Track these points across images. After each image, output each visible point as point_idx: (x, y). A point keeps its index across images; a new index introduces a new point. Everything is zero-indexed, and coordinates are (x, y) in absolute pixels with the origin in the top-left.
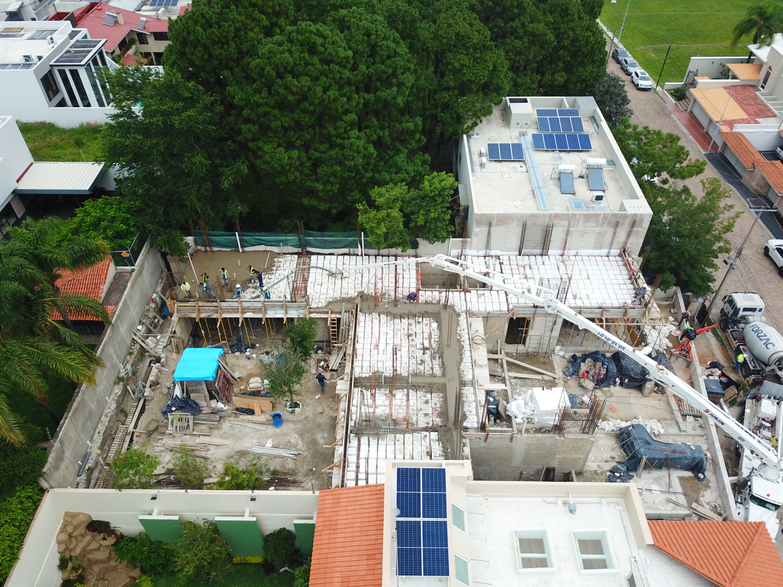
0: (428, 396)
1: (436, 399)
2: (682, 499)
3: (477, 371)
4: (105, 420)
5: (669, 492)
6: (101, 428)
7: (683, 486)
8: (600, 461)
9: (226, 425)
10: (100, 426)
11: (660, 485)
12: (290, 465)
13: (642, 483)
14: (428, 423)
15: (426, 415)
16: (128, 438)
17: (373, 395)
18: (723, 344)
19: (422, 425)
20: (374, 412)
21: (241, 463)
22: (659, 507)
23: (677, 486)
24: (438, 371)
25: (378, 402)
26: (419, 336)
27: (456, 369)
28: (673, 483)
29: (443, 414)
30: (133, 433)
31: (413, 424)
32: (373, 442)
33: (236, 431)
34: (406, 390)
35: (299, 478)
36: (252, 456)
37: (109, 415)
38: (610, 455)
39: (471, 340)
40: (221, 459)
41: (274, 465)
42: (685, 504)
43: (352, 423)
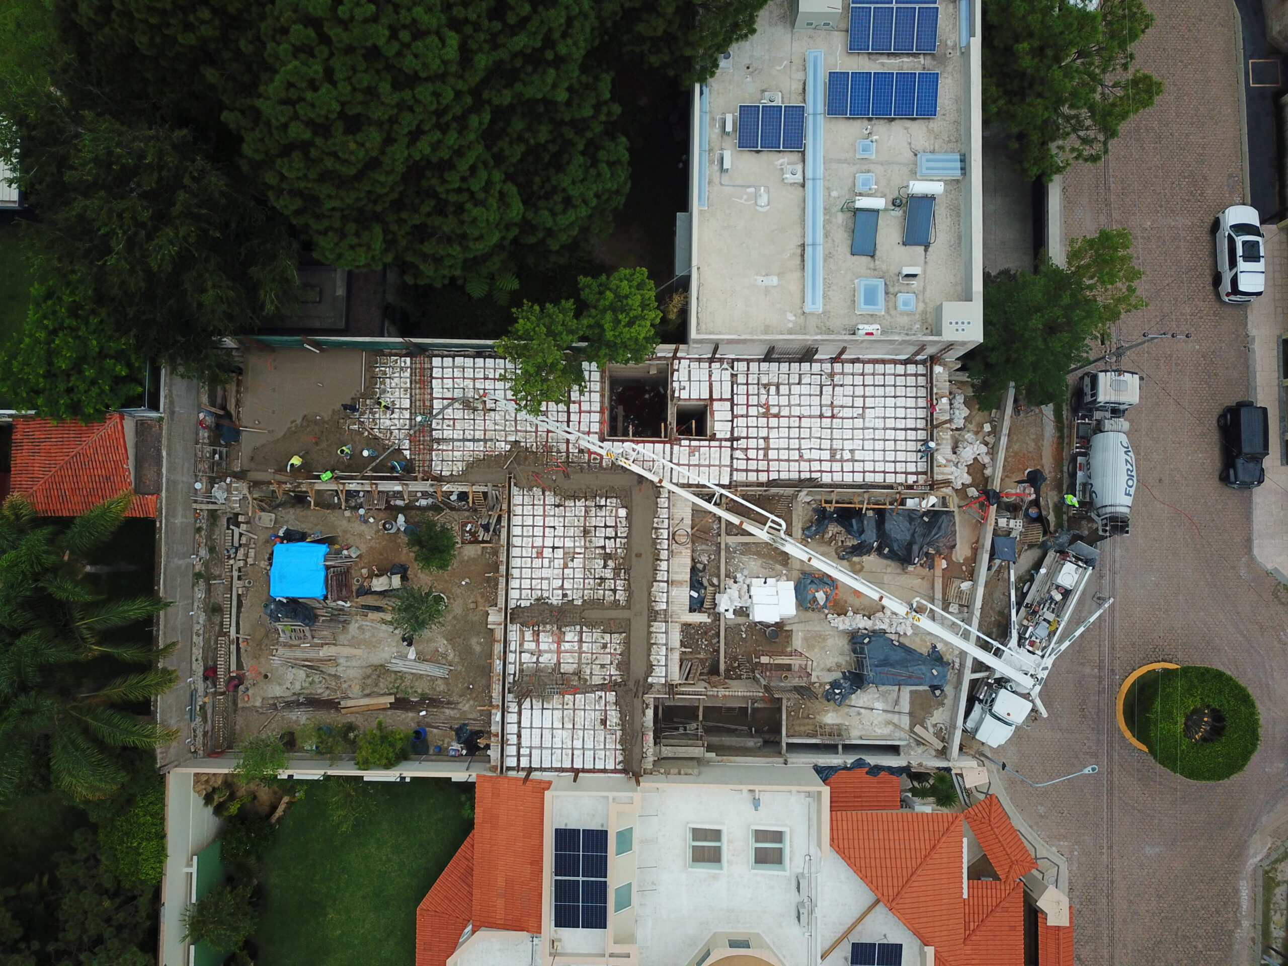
0: (607, 637)
1: (615, 641)
2: (905, 721)
3: (674, 592)
4: (199, 640)
5: (893, 712)
6: (197, 652)
7: (912, 703)
8: (822, 670)
9: (353, 628)
10: (194, 650)
11: (886, 701)
12: (441, 687)
13: (865, 699)
14: (605, 679)
15: (603, 666)
16: (233, 648)
17: (537, 634)
18: (1061, 438)
19: (597, 680)
20: (538, 662)
21: (382, 685)
22: (876, 729)
23: (905, 706)
24: (621, 596)
25: (543, 647)
26: (601, 533)
27: (646, 594)
28: (901, 700)
29: (624, 665)
30: (238, 638)
31: (586, 680)
32: (537, 705)
33: (367, 635)
34: (578, 627)
35: (455, 698)
36: (393, 675)
37: (201, 632)
38: (836, 660)
39: (673, 537)
40: (356, 678)
41: (422, 687)
42: (907, 728)
43: (510, 679)
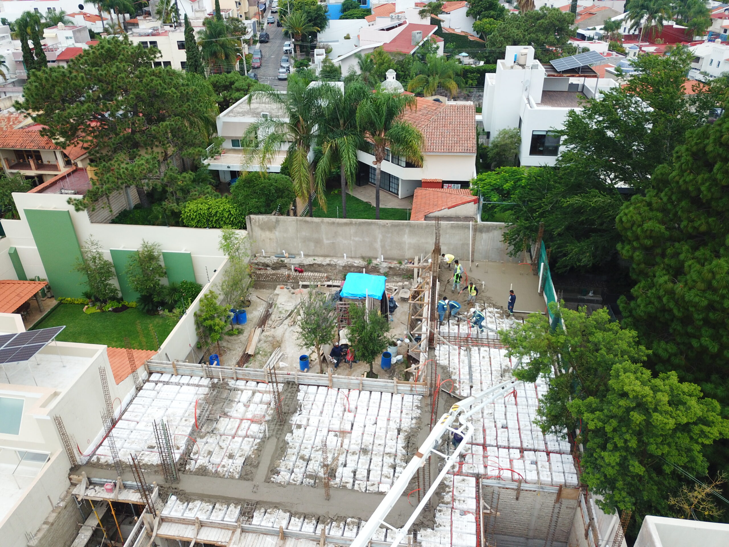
0: (241, 460)
1: (233, 467)
4: (327, 261)
6: (319, 260)
10: (321, 259)
14: (195, 454)
17: (267, 403)
19: (198, 447)
20: (239, 402)
21: (264, 345)
25: (253, 407)
26: (363, 465)
31: (203, 438)
34: (261, 435)
36: (269, 351)
40: (275, 333)
